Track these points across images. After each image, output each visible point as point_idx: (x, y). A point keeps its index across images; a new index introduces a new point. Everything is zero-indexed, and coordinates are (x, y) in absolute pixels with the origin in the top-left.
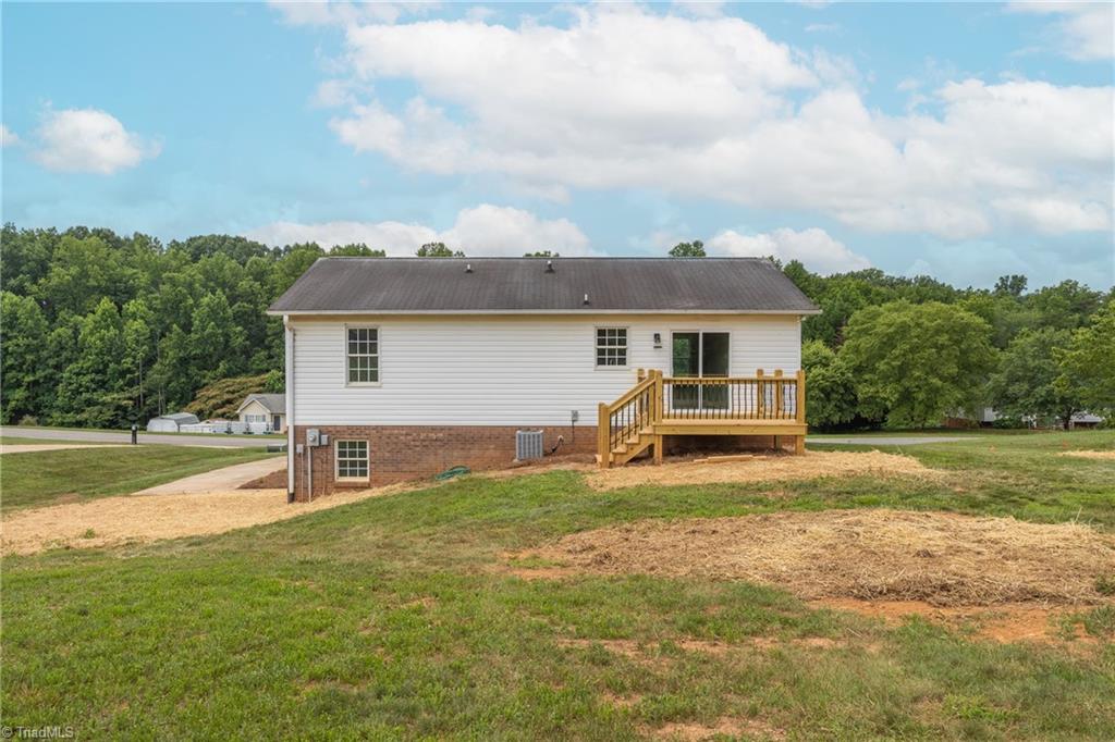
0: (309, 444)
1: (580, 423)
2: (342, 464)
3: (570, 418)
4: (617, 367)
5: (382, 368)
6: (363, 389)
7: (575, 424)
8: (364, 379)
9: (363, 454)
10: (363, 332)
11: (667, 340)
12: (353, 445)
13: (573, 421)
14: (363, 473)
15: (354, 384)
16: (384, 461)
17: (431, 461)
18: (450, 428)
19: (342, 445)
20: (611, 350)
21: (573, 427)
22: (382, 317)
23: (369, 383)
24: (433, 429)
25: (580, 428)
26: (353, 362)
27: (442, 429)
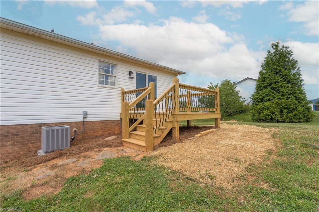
1: (90, 119)
3: (82, 116)
4: (110, 86)
7: (86, 120)
13: (84, 118)
21: (84, 122)
25: (88, 122)
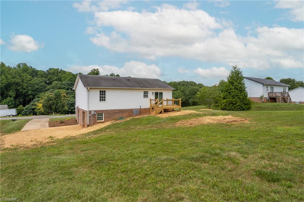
0: (92, 114)
1: (141, 108)
2: (98, 118)
4: (146, 98)
5: (106, 98)
6: (103, 103)
8: (103, 101)
9: (102, 116)
10: (103, 91)
11: (154, 94)
12: (100, 114)
14: (102, 120)
15: (101, 102)
16: (107, 117)
17: (116, 116)
18: (119, 110)
19: (98, 114)
20: (146, 95)
22: (107, 88)
23: (104, 101)
24: (116, 110)
25: (141, 109)
26: (100, 97)
27: (118, 110)
